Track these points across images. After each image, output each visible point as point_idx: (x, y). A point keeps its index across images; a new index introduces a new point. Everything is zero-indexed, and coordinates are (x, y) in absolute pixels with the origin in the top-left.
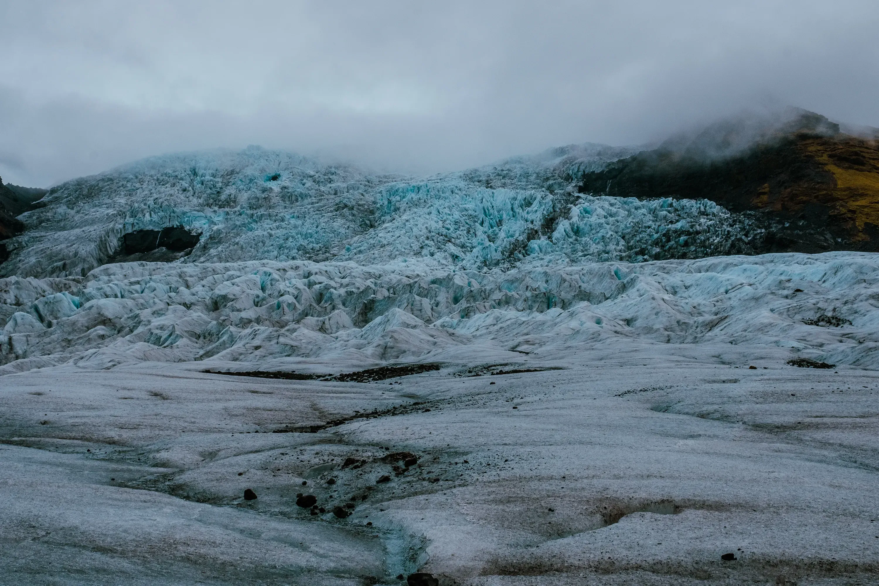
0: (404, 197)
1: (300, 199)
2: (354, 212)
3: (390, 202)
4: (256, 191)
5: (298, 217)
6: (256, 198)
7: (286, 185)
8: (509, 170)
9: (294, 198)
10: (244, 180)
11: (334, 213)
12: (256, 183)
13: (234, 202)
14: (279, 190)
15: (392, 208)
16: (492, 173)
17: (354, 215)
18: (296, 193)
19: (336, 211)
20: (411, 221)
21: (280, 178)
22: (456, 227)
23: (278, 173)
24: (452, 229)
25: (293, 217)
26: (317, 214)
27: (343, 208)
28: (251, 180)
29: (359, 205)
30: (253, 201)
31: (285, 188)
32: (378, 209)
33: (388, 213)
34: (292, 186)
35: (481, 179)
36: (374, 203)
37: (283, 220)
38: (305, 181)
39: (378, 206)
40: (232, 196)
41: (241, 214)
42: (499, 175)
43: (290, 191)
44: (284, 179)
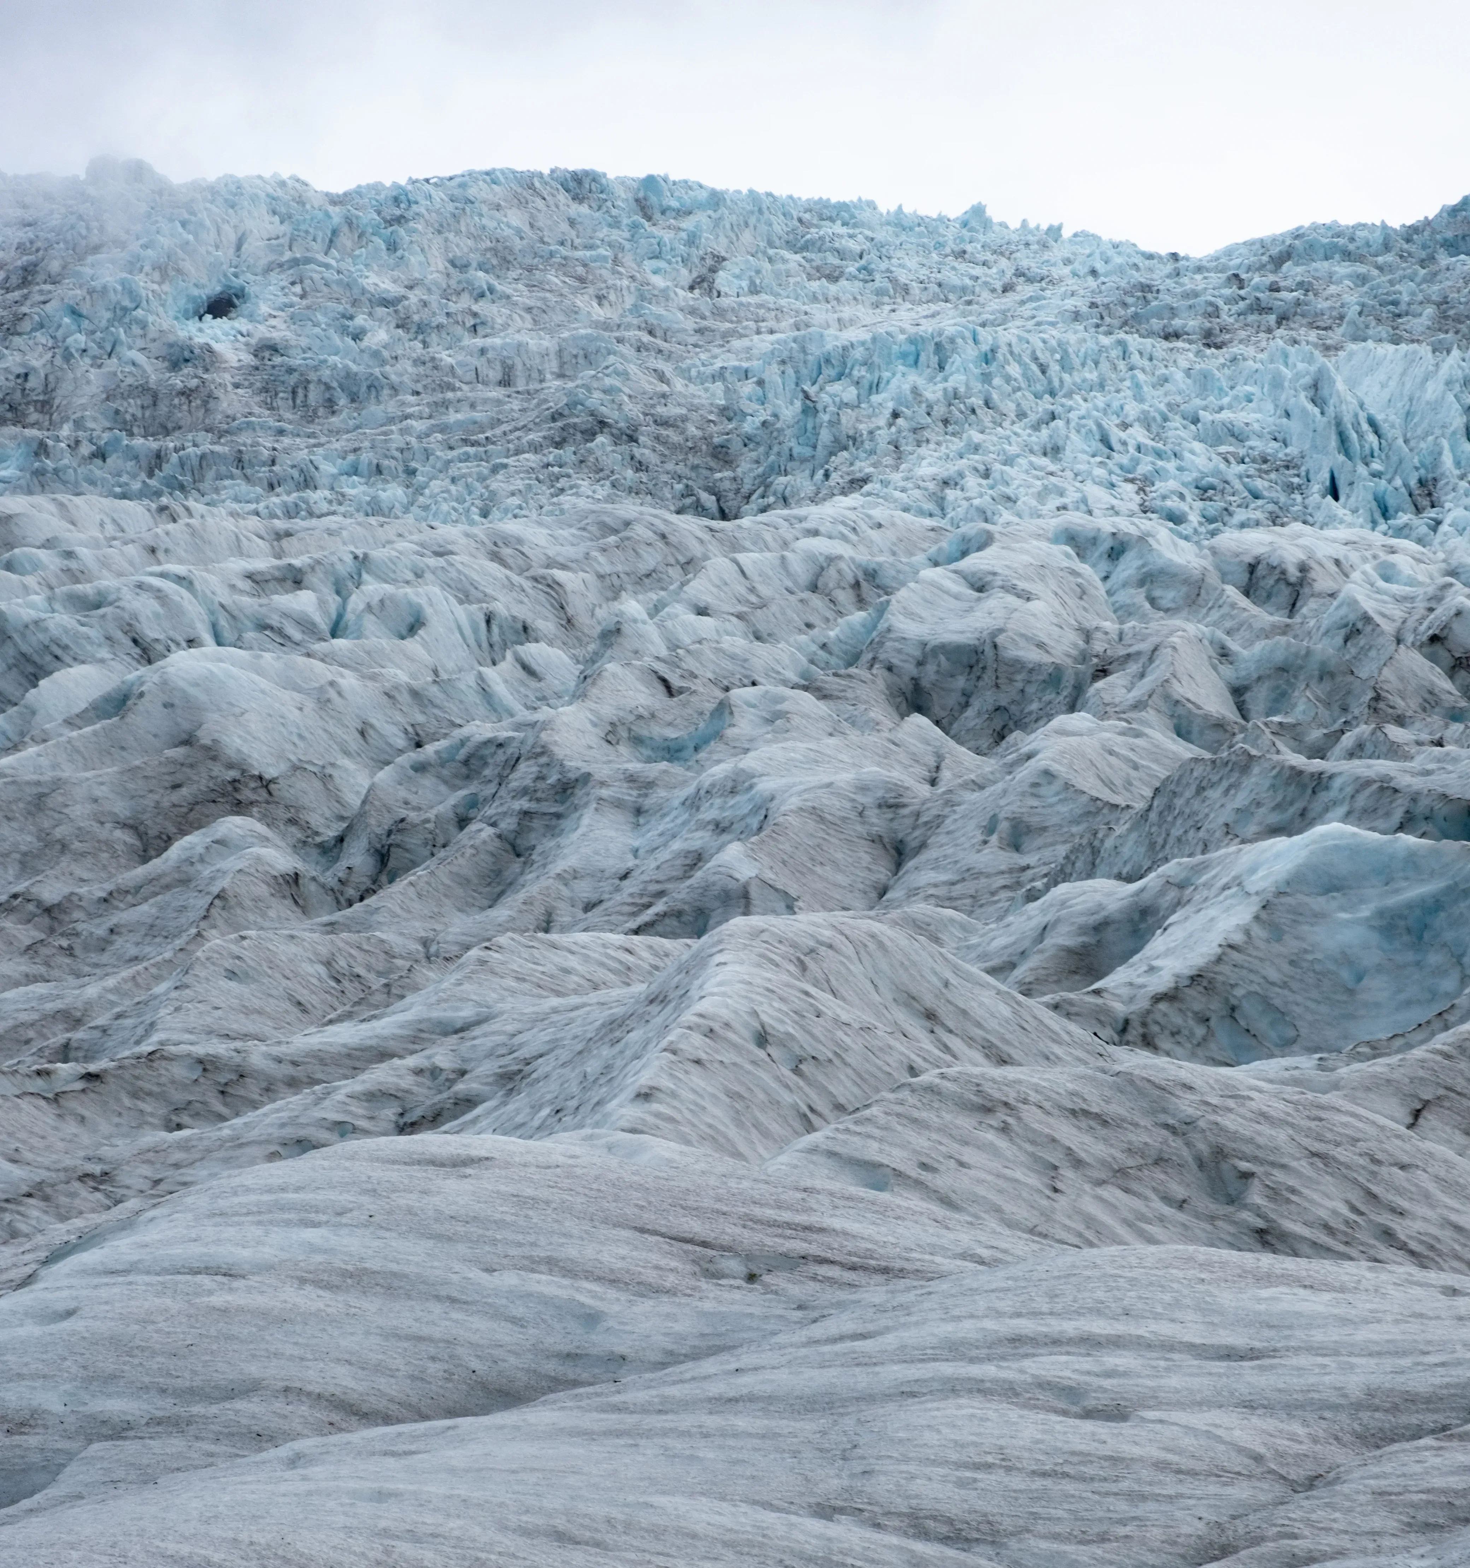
0: (875, 387)
1: (343, 401)
2: (643, 453)
3: (810, 408)
4: (140, 358)
5: (379, 470)
6: (144, 389)
7: (276, 336)
8: (1304, 287)
9: (315, 395)
10: (85, 309)
11: (551, 455)
12: (144, 325)
13: (45, 406)
14: (248, 359)
15: (825, 436)
16: (1228, 301)
17: (640, 466)
18: (326, 374)
19: (558, 445)
20: (972, 482)
21: (246, 308)
22: (1213, 508)
23: (237, 282)
24: (1194, 518)
25: (355, 470)
26: (467, 458)
27: (589, 435)
28: (121, 313)
29: (665, 423)
30: (132, 407)
31: (274, 349)
32: (748, 441)
33: (804, 460)
34: (304, 342)
35: (1177, 323)
36: (727, 413)
37: (307, 482)
38: (361, 320)
39: (749, 426)
40: (33, 382)
41: (101, 455)
42: (1259, 308)
43: (296, 362)
44: (264, 309)
